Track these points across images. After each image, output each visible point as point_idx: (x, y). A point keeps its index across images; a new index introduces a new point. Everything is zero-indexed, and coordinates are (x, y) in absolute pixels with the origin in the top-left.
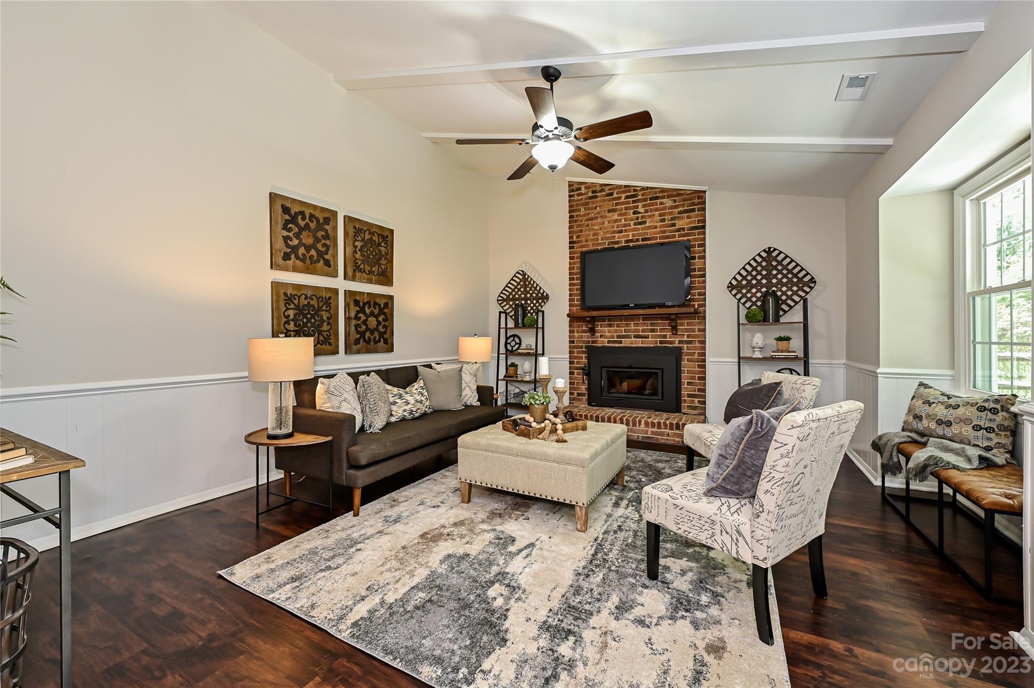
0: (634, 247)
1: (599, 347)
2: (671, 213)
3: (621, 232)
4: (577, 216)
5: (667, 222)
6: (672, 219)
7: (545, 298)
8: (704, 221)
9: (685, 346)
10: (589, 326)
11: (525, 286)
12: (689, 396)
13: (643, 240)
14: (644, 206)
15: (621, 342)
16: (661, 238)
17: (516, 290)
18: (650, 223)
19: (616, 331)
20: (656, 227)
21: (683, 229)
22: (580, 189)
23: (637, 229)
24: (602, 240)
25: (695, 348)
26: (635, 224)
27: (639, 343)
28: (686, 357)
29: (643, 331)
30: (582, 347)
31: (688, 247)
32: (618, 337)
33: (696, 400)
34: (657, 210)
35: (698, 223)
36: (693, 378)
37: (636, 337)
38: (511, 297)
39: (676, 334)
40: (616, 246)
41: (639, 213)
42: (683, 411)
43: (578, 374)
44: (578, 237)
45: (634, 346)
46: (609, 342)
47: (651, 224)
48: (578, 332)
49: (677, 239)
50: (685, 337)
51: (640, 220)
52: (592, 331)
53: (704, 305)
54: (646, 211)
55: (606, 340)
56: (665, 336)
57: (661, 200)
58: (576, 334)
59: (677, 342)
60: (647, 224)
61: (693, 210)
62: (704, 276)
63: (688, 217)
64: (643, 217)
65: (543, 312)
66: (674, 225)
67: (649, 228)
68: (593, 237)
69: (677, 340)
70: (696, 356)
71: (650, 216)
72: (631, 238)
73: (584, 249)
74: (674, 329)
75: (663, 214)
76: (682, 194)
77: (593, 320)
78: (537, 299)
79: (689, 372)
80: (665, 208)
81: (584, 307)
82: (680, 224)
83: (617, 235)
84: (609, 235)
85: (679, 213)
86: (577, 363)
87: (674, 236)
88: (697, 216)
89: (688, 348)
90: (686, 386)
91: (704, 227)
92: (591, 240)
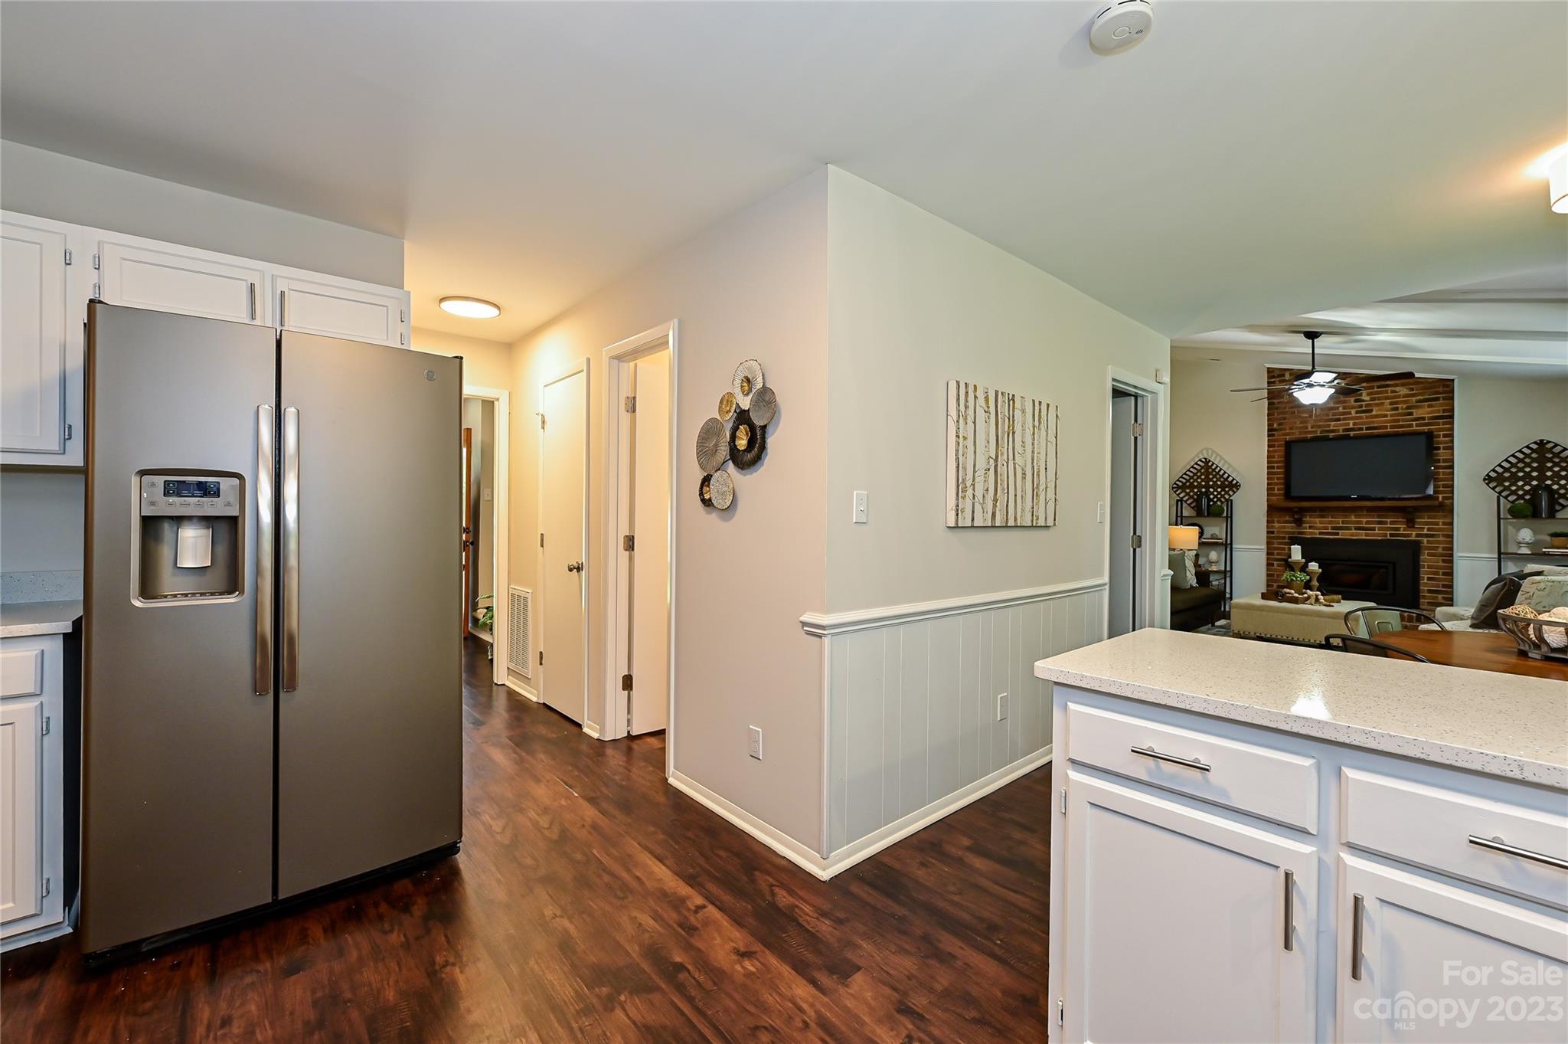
0: (1356, 437)
1: (1308, 539)
2: (1406, 402)
3: (1339, 420)
4: (1278, 403)
5: (1400, 411)
6: (1408, 408)
7: (1235, 486)
8: (1452, 410)
9: (1425, 540)
10: (1296, 517)
11: (1207, 474)
12: (1430, 591)
13: (1367, 429)
14: (1368, 394)
15: (1337, 534)
16: (1391, 427)
17: (1195, 477)
18: (1377, 411)
19: (1330, 523)
20: (1386, 416)
21: (1424, 418)
22: (1284, 375)
23: (1361, 418)
24: (1312, 427)
25: (1438, 542)
26: (1357, 412)
27: (1362, 535)
28: (1426, 552)
29: (1367, 523)
30: (1284, 538)
31: (1430, 436)
32: (1333, 528)
33: (1440, 596)
34: (1387, 398)
35: (1444, 413)
36: (1437, 573)
37: (1356, 529)
38: (1188, 484)
39: (1413, 527)
40: (1331, 435)
41: (1364, 401)
42: (1421, 607)
43: (1278, 565)
44: (1279, 425)
45: (1354, 538)
46: (1320, 533)
47: (1379, 413)
48: (1279, 522)
49: (1415, 428)
50: (1425, 530)
51: (1364, 408)
52: (1299, 522)
53: (1452, 498)
54: (1372, 399)
55: (1317, 531)
56: (1398, 529)
57: (1393, 388)
58: (1276, 525)
59: (1413, 535)
60: (1374, 413)
61: (1437, 399)
62: (1452, 467)
63: (1429, 406)
64: (1367, 405)
65: (1232, 500)
66: (1411, 414)
67: (1376, 416)
68: (1301, 425)
69: (1414, 533)
70: (1440, 551)
71: (1377, 405)
72: (1351, 426)
73: (1288, 438)
74: (1411, 523)
75: (1396, 403)
76: (1422, 383)
77: (1303, 511)
78: (1223, 487)
79: (1429, 567)
80: (1399, 397)
81: (1288, 495)
82: (1417, 413)
83: (1333, 423)
84: (1322, 423)
85: (1417, 402)
86: (1278, 554)
87: (1411, 426)
88: (1442, 405)
89: (1428, 542)
90: (1425, 581)
91: (1452, 417)
92: (1297, 428)
